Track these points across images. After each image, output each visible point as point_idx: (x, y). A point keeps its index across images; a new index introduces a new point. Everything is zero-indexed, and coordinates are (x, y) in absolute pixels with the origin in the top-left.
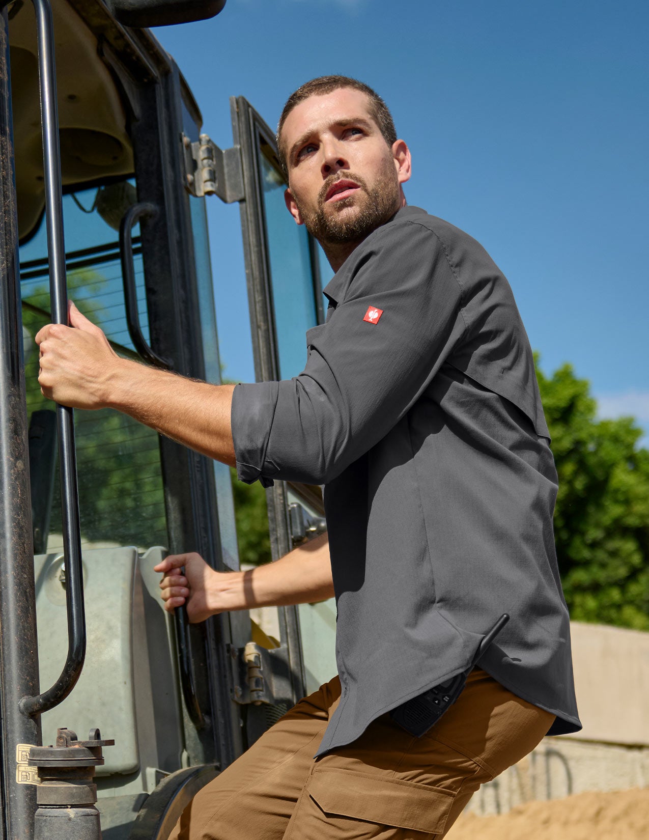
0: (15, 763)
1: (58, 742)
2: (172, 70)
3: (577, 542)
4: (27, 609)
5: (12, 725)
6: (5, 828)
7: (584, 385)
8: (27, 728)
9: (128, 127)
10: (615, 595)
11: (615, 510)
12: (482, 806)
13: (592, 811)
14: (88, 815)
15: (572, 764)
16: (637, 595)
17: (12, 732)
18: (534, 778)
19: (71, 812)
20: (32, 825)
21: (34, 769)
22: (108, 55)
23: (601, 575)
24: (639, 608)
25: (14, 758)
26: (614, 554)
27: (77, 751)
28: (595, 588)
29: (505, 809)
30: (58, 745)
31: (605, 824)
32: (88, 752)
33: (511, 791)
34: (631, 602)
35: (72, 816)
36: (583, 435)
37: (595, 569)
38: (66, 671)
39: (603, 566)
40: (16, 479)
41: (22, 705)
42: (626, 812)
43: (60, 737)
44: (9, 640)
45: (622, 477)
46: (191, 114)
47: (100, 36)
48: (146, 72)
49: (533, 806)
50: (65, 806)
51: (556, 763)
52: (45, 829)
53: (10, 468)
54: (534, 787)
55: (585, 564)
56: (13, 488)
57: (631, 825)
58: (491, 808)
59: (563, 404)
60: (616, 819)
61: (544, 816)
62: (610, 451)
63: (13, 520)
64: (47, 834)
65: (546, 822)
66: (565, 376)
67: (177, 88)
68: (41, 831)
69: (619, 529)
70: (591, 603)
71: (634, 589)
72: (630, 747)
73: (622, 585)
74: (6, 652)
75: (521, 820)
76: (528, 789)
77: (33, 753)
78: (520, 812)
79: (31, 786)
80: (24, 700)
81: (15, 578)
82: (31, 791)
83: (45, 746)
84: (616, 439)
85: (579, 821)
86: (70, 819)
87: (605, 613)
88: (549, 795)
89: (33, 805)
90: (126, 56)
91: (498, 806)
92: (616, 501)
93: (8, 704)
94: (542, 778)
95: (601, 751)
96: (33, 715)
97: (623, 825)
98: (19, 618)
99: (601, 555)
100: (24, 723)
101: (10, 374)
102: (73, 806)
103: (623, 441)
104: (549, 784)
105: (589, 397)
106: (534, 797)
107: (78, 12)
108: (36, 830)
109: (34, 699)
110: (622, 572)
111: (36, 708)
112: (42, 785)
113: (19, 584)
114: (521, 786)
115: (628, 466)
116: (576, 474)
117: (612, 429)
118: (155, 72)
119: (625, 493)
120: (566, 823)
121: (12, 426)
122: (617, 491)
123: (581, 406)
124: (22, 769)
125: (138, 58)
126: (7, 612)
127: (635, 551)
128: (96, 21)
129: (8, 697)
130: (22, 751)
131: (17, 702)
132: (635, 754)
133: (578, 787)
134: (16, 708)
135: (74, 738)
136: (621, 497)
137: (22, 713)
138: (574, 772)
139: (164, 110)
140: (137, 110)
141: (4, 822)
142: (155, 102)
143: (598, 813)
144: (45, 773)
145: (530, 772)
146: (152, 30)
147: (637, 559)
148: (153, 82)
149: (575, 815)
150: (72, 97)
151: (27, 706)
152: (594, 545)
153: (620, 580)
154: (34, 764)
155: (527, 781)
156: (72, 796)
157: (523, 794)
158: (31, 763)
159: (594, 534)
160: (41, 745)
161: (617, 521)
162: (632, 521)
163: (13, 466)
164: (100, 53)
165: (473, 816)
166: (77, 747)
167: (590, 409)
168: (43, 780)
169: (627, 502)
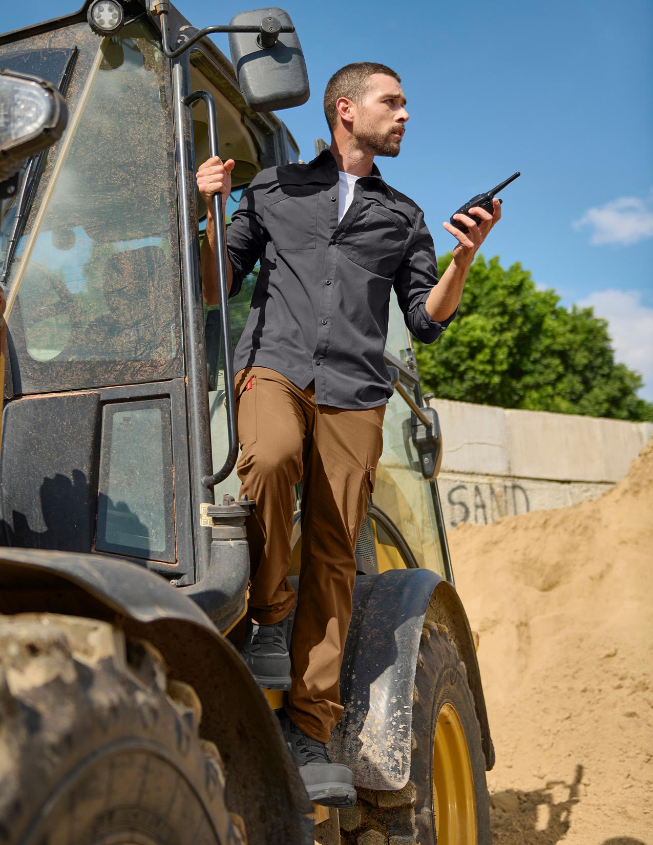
0: (199, 515)
1: (224, 502)
2: (282, 127)
3: (525, 360)
4: (205, 426)
5: (198, 493)
6: (194, 552)
7: (528, 273)
8: (206, 494)
9: (259, 158)
10: (549, 390)
11: (547, 342)
12: (476, 519)
13: (542, 521)
14: (241, 544)
15: (528, 493)
16: (562, 390)
17: (198, 497)
18: (506, 502)
19: (232, 543)
20: (209, 550)
21: (211, 518)
22: (247, 121)
23: (541, 379)
24: (564, 397)
25: (199, 512)
26: (547, 366)
27: (235, 508)
28: (537, 387)
29: (490, 521)
30: (224, 505)
31: (550, 529)
32: (241, 508)
33: (492, 509)
34: (559, 394)
35: (232, 545)
36: (528, 301)
37: (536, 375)
38: (228, 461)
39: (541, 373)
40: (198, 354)
41: (203, 481)
42: (562, 522)
43: (225, 500)
44: (195, 444)
45: (550, 323)
46: (293, 148)
47: (243, 113)
48: (268, 129)
49: (506, 519)
50: (228, 540)
51: (519, 493)
52: (217, 553)
53: (195, 349)
54: (506, 507)
55: (530, 373)
56: (197, 359)
57: (566, 530)
58: (481, 520)
59: (516, 284)
60: (556, 526)
61: (513, 525)
62: (541, 309)
63: (197, 377)
64: (218, 556)
65: (515, 528)
66: (516, 268)
67: (285, 136)
68: (214, 554)
69: (550, 352)
70: (535, 395)
71: (560, 386)
72: (563, 482)
73: (553, 384)
74: (194, 451)
75: (499, 527)
76: (503, 508)
77: (209, 509)
78: (498, 523)
79: (209, 527)
80: (204, 478)
81: (198, 409)
82: (209, 530)
83: (216, 505)
84: (544, 302)
85: (534, 527)
86: (231, 547)
87: (543, 400)
88: (516, 513)
89: (210, 539)
90: (257, 122)
91: (485, 519)
92: (548, 337)
93: (195, 481)
94: (511, 501)
95: (546, 485)
96: (210, 487)
97: (560, 529)
98: (200, 432)
99: (539, 367)
100: (204, 491)
101: (194, 297)
102: (233, 539)
103: (549, 302)
104: (515, 505)
105: (530, 280)
106: (507, 514)
107: (230, 101)
108: (212, 553)
109: (210, 478)
110: (553, 377)
111: (211, 483)
112: (215, 528)
113: (201, 413)
114: (499, 507)
115: (553, 317)
116: (524, 323)
117: (542, 296)
118: (273, 129)
119: (552, 331)
120: (526, 529)
121: (196, 325)
122: (546, 330)
123: (526, 285)
124: (203, 518)
125: (264, 123)
126: (194, 428)
127: (560, 364)
128: (240, 105)
129: (195, 477)
130: (203, 507)
131: (200, 479)
132: (566, 486)
133: (533, 507)
134: (199, 482)
135: (233, 500)
136: (549, 334)
137: (203, 485)
138: (529, 497)
139: (278, 148)
140: (263, 148)
141: (194, 548)
142: (273, 144)
143: (545, 522)
144: (216, 520)
145: (503, 498)
146: (274, 112)
147: (561, 369)
148: (272, 134)
149: (532, 524)
150: (228, 144)
151: (206, 482)
152: (535, 362)
153: (552, 381)
154: (210, 516)
155: (502, 503)
156: (232, 533)
157: (500, 511)
158: (208, 515)
159: (535, 355)
160: (214, 504)
161: (548, 347)
162: (557, 347)
163: (197, 347)
164: (243, 121)
165: (471, 526)
166: (234, 505)
167: (531, 287)
168: (215, 525)
169: (553, 337)
